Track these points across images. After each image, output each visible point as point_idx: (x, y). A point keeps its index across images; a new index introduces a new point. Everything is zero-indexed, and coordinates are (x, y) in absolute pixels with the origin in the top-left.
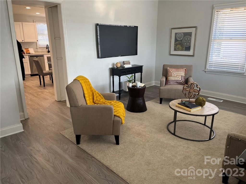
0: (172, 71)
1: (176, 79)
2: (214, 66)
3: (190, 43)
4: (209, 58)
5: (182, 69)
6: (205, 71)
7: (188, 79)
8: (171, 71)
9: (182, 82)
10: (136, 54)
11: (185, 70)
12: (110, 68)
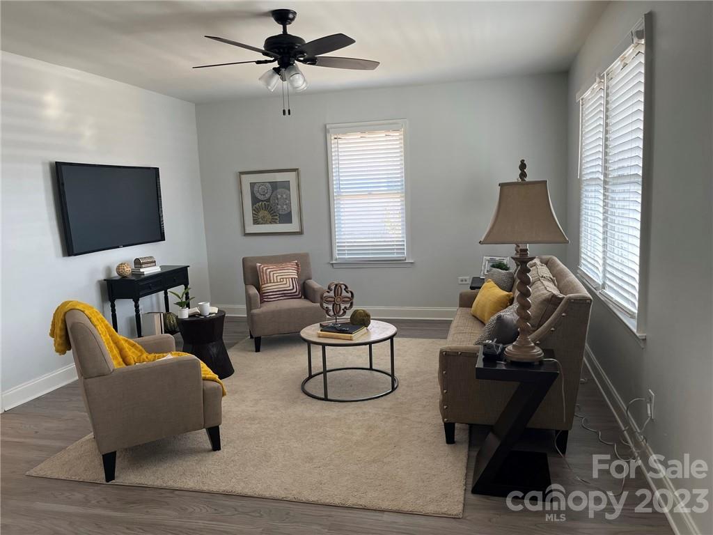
0: (269, 270)
1: (282, 287)
2: (348, 250)
3: (289, 205)
4: (335, 235)
5: (290, 262)
6: (332, 264)
7: (304, 283)
8: (266, 270)
9: (296, 292)
10: (163, 239)
11: (297, 264)
12: (100, 282)
